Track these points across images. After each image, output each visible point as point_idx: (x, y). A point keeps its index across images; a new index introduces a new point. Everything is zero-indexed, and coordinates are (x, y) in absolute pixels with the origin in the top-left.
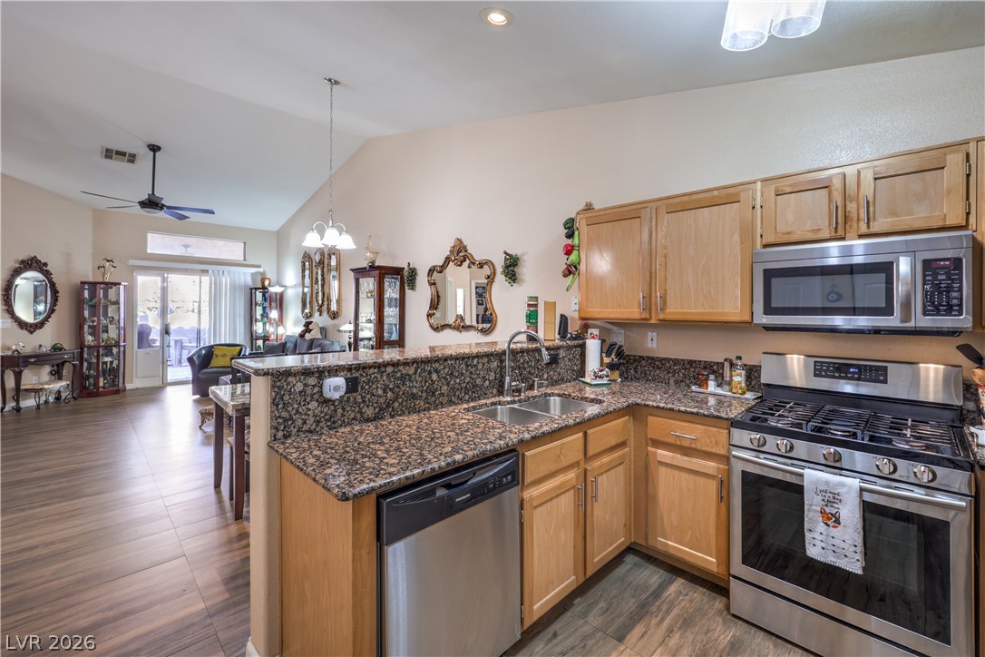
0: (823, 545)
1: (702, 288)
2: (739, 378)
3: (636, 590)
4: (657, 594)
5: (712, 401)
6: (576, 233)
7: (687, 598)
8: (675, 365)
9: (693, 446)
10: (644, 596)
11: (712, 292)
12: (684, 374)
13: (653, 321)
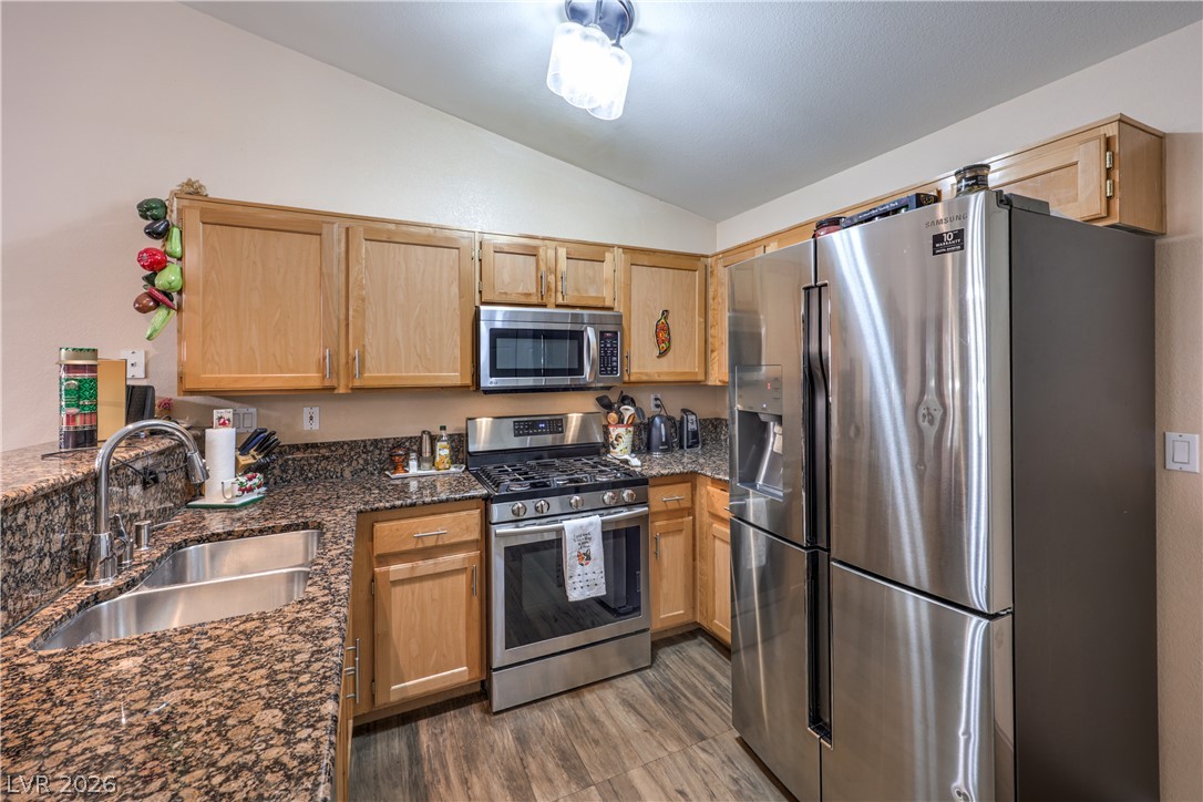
0: (581, 584)
1: (415, 346)
2: (443, 451)
3: (390, 777)
4: (415, 758)
5: (414, 485)
6: (175, 232)
7: (446, 734)
8: (351, 449)
9: (440, 543)
10: (406, 774)
11: (428, 351)
12: (366, 460)
13: (342, 390)
